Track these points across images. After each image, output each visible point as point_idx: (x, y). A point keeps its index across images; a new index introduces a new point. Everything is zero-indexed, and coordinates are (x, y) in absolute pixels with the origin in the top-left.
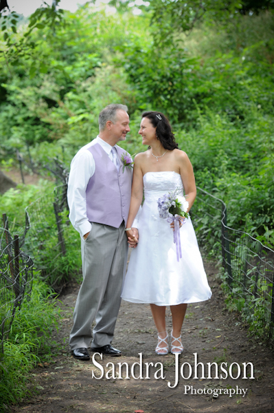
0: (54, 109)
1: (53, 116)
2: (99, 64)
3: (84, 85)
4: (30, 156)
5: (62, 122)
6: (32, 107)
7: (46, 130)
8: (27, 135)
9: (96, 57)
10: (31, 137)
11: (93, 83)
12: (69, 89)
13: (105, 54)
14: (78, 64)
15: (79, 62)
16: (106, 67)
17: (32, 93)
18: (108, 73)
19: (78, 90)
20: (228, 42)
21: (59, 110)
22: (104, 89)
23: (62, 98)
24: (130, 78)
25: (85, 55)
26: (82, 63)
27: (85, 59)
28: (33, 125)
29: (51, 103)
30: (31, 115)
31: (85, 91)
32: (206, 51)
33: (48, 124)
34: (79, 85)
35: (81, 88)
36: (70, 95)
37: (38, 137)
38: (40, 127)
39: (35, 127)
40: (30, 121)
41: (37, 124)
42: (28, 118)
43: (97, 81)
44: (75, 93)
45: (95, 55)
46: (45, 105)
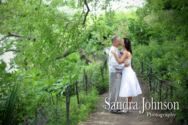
0: (105, 40)
1: (105, 42)
2: (119, 26)
3: (114, 32)
4: (98, 54)
5: (108, 44)
6: (99, 39)
7: (103, 46)
8: (97, 48)
9: (119, 24)
10: (98, 49)
11: (117, 32)
12: (110, 34)
13: (121, 24)
14: (113, 27)
15: (113, 26)
16: (121, 27)
17: (99, 35)
18: (122, 29)
19: (113, 34)
20: (159, 19)
21: (107, 40)
22: (120, 34)
23: (108, 37)
24: (129, 29)
25: (115, 24)
26: (114, 26)
27: (115, 25)
28: (99, 45)
29: (105, 38)
30: (98, 42)
31: (115, 34)
32: (152, 22)
33: (104, 45)
34: (113, 33)
35: (114, 33)
36: (110, 36)
37: (100, 48)
38: (101, 45)
39: (100, 46)
40: (98, 44)
41: (100, 45)
42: (98, 43)
43: (119, 31)
44: (112, 35)
45: (118, 24)
46: (103, 39)
